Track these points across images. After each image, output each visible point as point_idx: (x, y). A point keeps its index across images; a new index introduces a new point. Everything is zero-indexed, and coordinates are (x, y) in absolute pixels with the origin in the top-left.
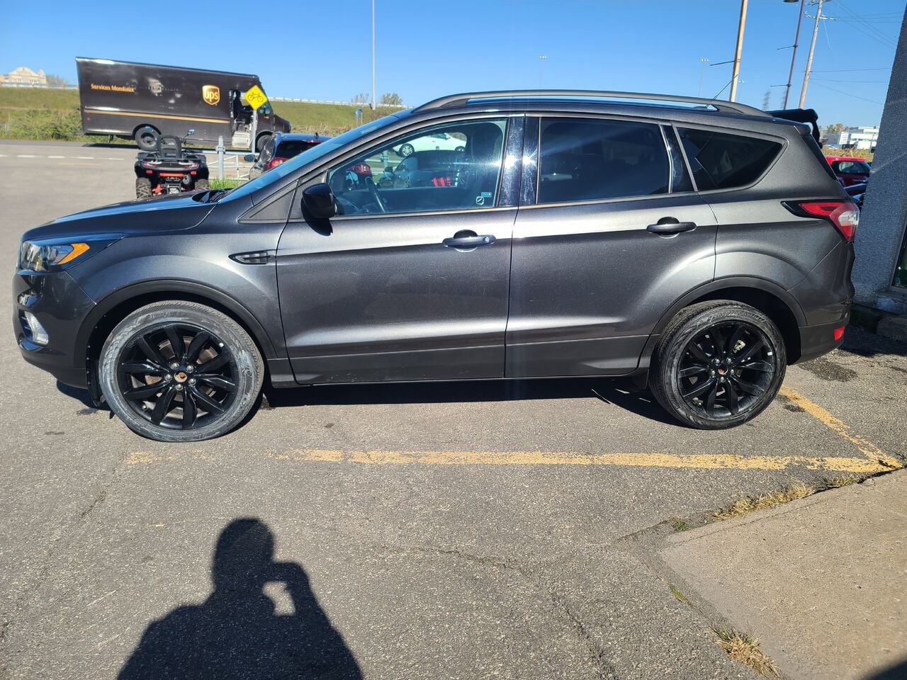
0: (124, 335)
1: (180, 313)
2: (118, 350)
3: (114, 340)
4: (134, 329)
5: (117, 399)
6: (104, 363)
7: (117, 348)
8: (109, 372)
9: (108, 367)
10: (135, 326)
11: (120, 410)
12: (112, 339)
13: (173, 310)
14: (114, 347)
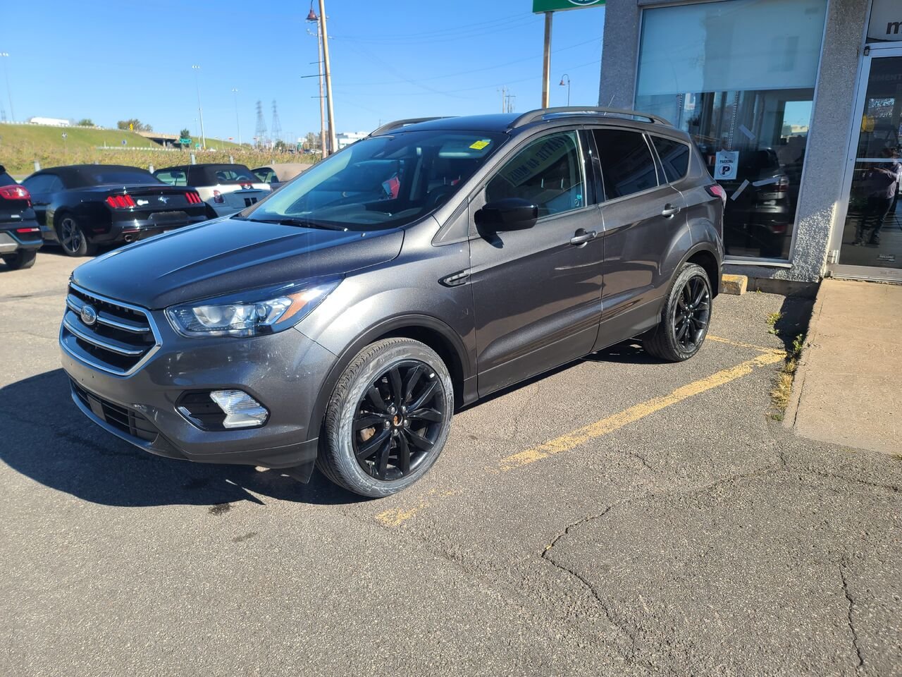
0: (360, 388)
1: (404, 350)
2: (355, 405)
3: (350, 396)
4: (368, 378)
5: (353, 462)
6: (341, 425)
7: (354, 403)
8: (346, 434)
9: (346, 428)
10: (368, 375)
11: (354, 474)
12: (348, 395)
13: (397, 349)
14: (351, 403)
